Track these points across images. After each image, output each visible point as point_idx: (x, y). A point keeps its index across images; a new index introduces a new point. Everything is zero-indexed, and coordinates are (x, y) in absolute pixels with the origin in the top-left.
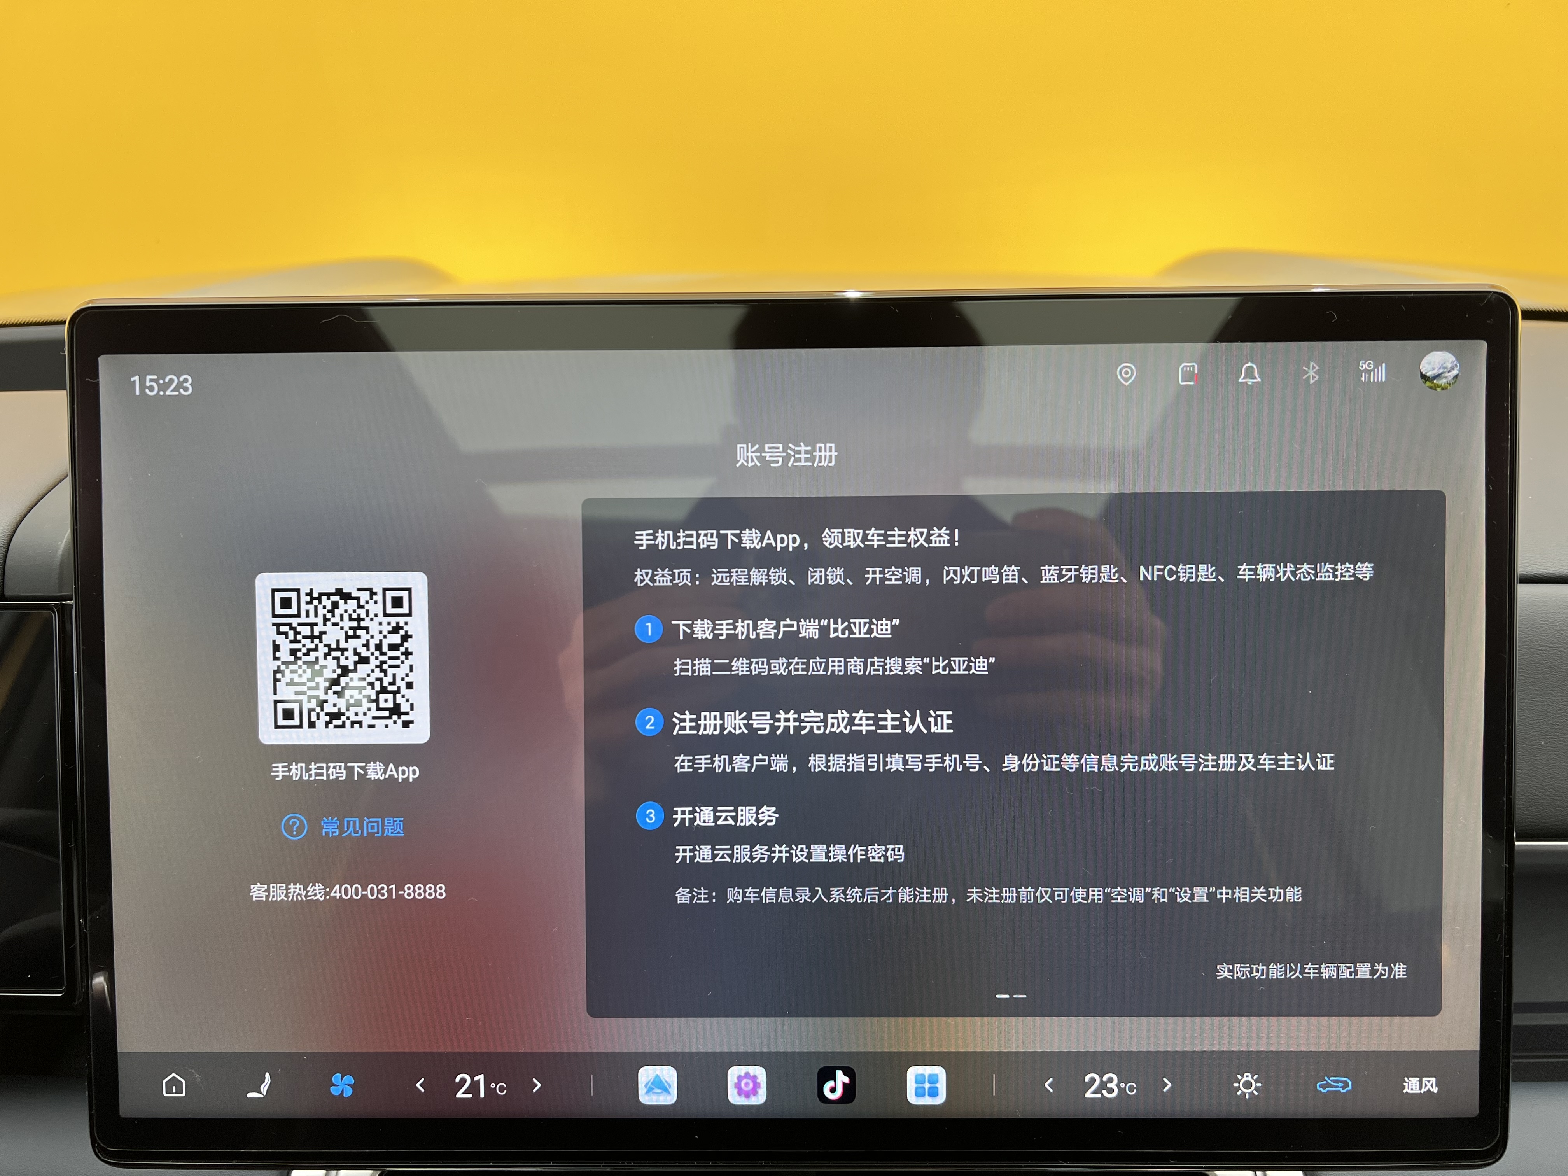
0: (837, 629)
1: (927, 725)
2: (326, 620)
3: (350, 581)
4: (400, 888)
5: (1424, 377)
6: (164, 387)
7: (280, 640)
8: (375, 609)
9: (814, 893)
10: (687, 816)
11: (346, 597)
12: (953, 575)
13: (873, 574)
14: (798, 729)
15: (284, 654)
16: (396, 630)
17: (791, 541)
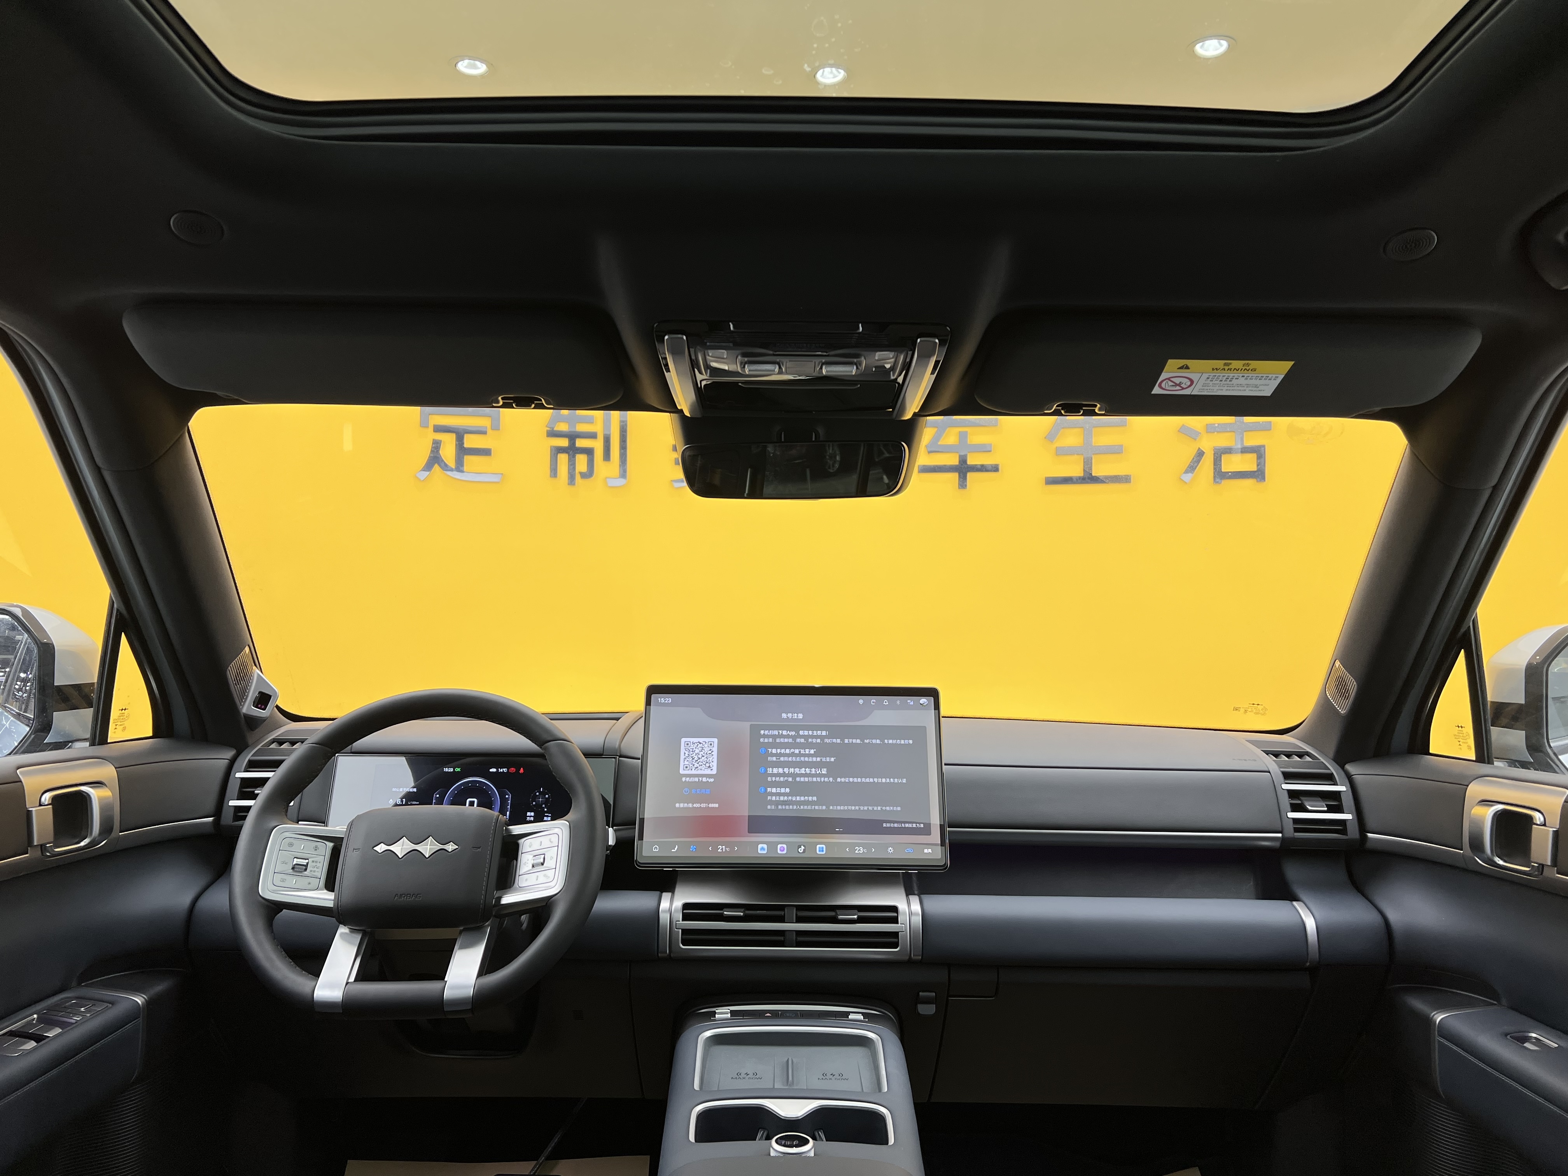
0: (802, 751)
1: (821, 772)
2: (696, 748)
3: (701, 740)
4: (708, 805)
5: (921, 704)
6: (665, 701)
7: (686, 752)
8: (706, 746)
9: (797, 807)
10: (770, 790)
11: (700, 743)
12: (827, 741)
13: (810, 740)
14: (794, 772)
15: (686, 755)
16: (710, 750)
17: (793, 733)
